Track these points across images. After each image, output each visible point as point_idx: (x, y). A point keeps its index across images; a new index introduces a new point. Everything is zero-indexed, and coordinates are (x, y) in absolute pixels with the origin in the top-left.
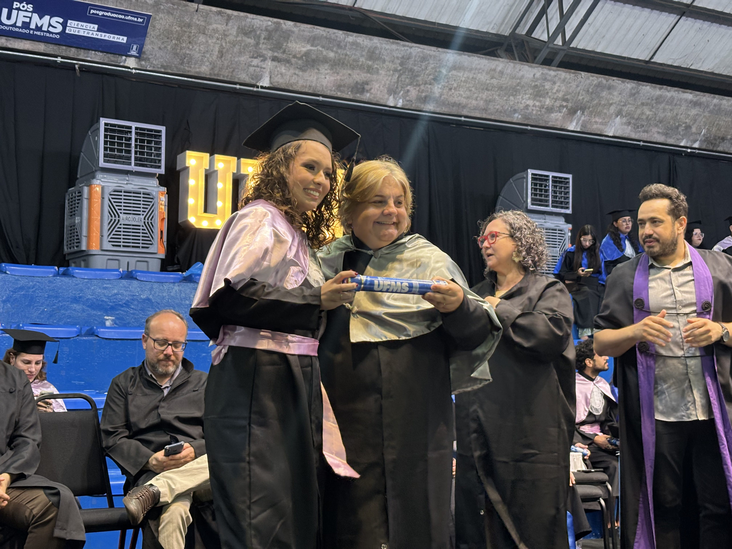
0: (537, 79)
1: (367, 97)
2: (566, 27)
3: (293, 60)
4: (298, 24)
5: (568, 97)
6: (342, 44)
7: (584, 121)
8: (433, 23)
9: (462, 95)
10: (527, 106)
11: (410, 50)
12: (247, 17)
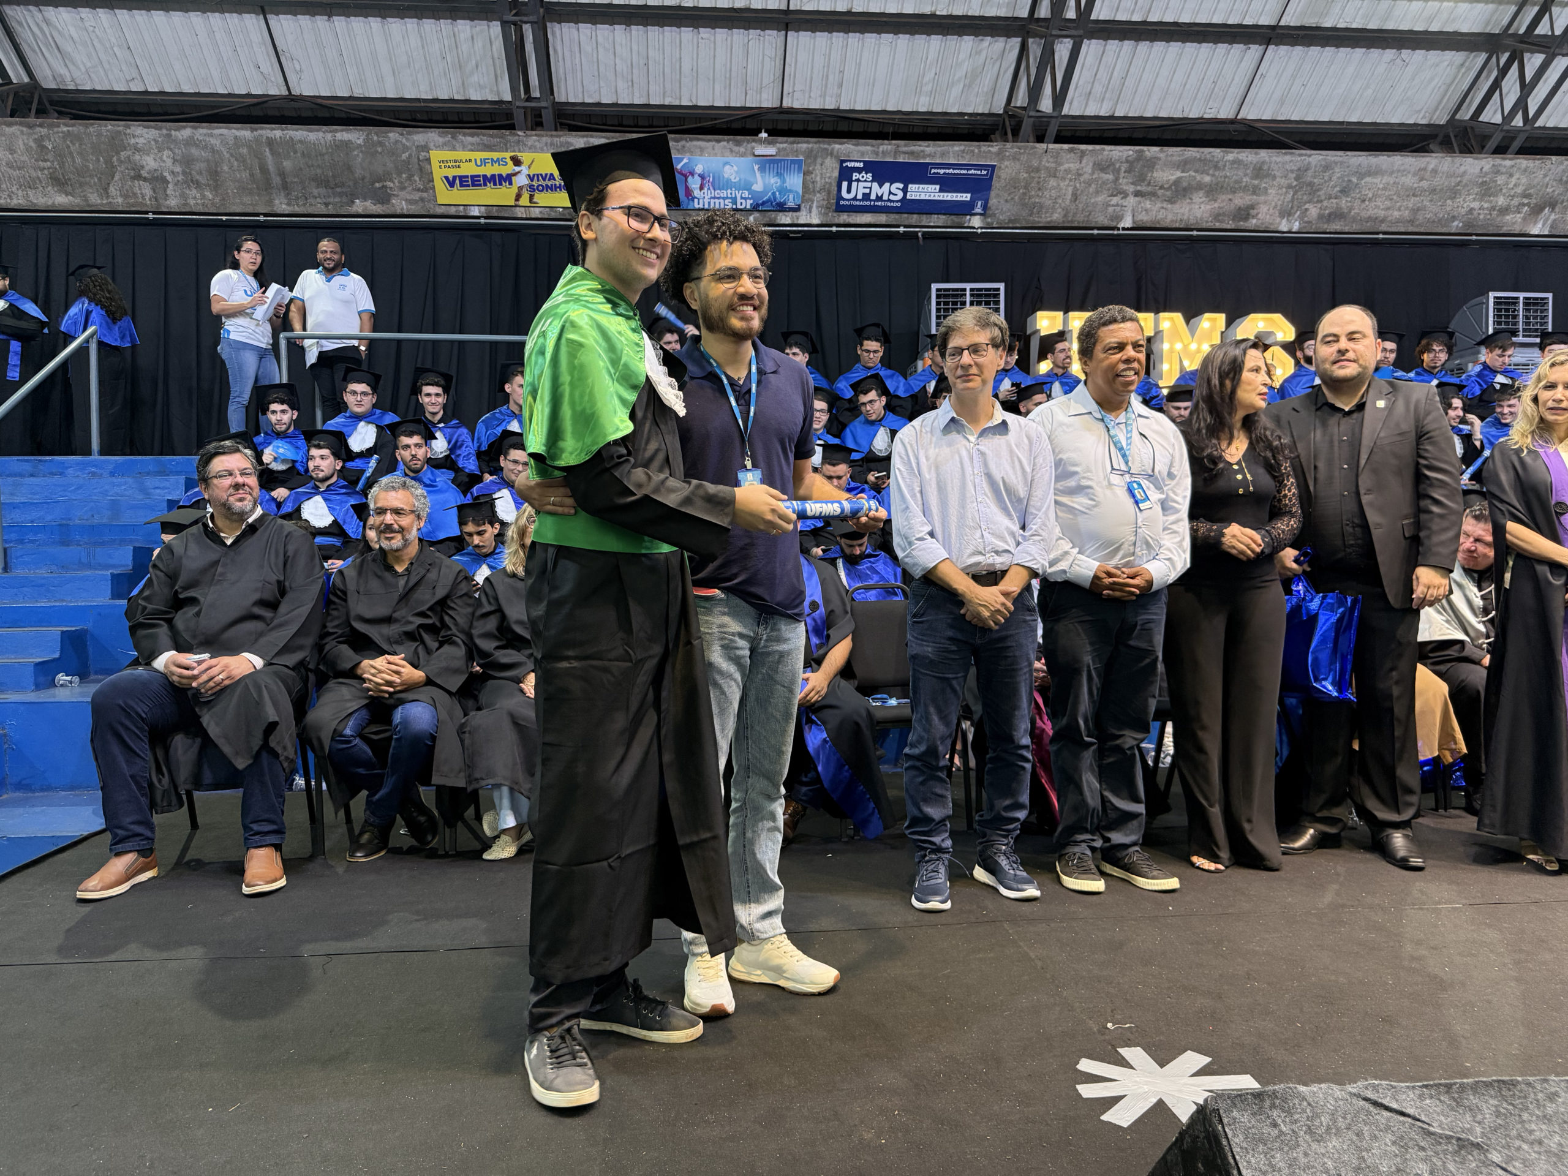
0: (1486, 174)
1: (1253, 223)
2: (1529, 100)
3: (1160, 192)
4: (1165, 149)
5: (1531, 191)
6: (1220, 164)
7: (1555, 220)
8: (1342, 123)
9: (1379, 207)
10: (1472, 209)
11: (1308, 160)
12: (1104, 150)
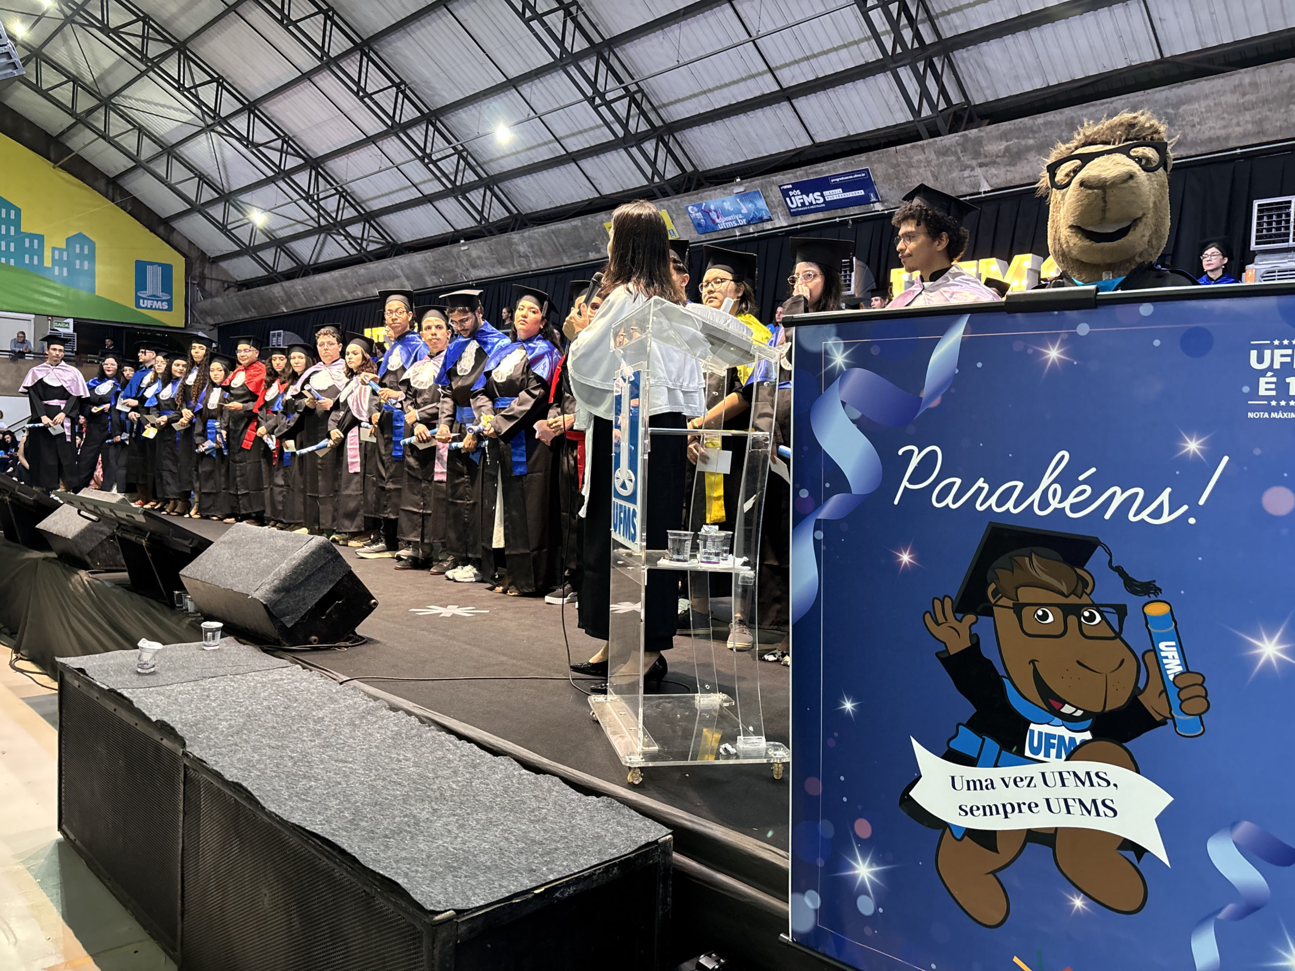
3: (998, 160)
6: (1035, 128)
9: (1214, 128)
11: (1112, 106)
